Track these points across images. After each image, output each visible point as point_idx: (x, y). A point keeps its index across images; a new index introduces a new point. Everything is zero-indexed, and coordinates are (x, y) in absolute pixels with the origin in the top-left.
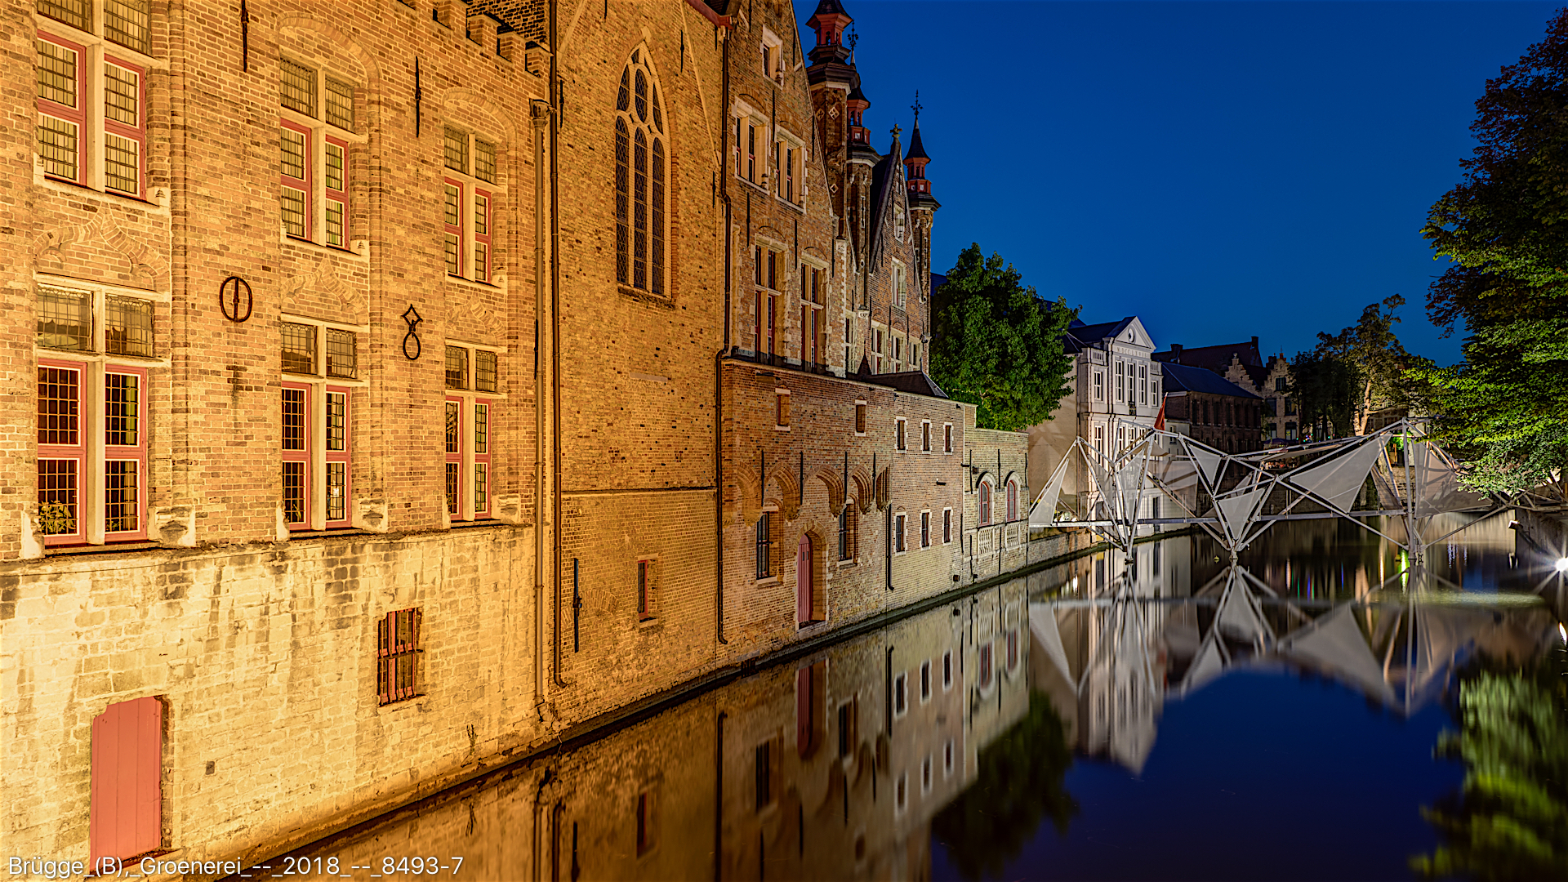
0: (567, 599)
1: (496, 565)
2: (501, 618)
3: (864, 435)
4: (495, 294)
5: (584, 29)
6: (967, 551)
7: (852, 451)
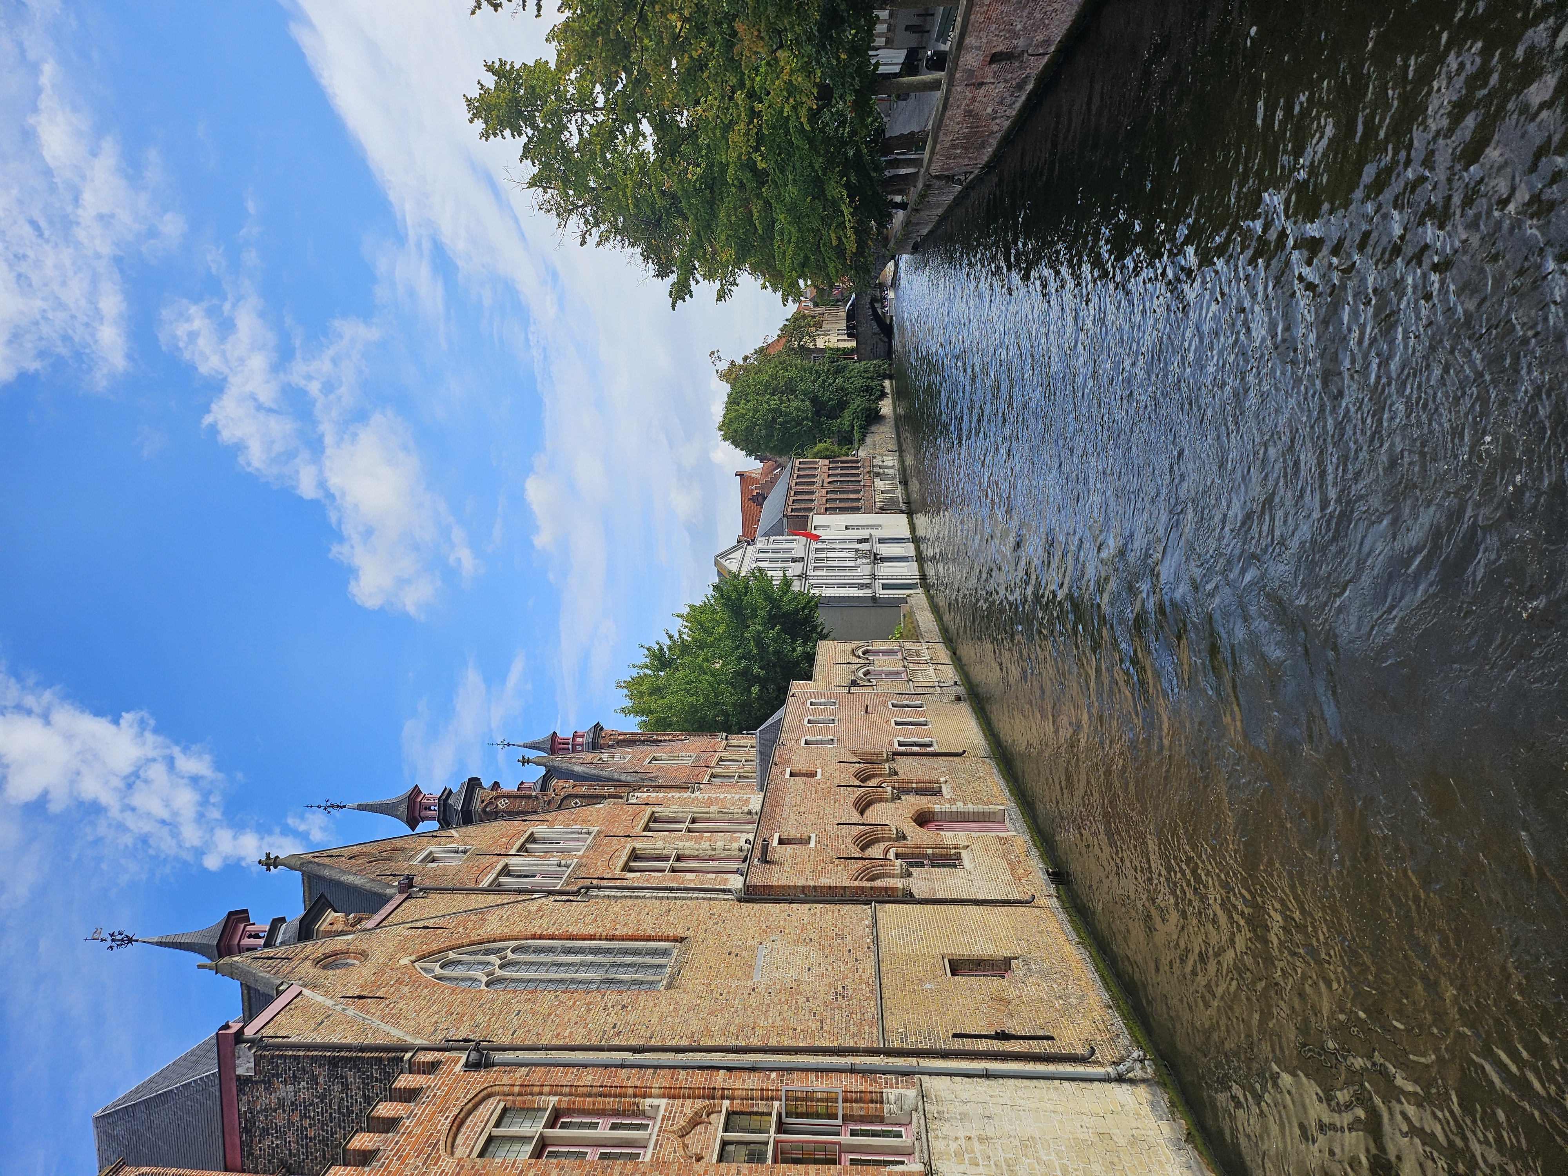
0: (997, 1046)
1: (964, 1116)
2: (1021, 1113)
3: (819, 771)
4: (666, 1111)
5: (395, 1019)
6: (931, 690)
7: (836, 782)
